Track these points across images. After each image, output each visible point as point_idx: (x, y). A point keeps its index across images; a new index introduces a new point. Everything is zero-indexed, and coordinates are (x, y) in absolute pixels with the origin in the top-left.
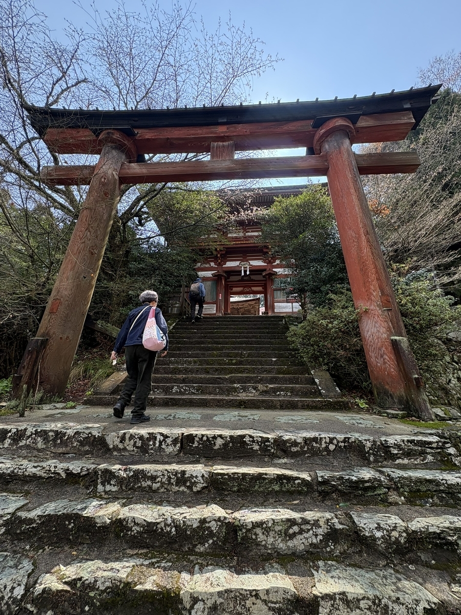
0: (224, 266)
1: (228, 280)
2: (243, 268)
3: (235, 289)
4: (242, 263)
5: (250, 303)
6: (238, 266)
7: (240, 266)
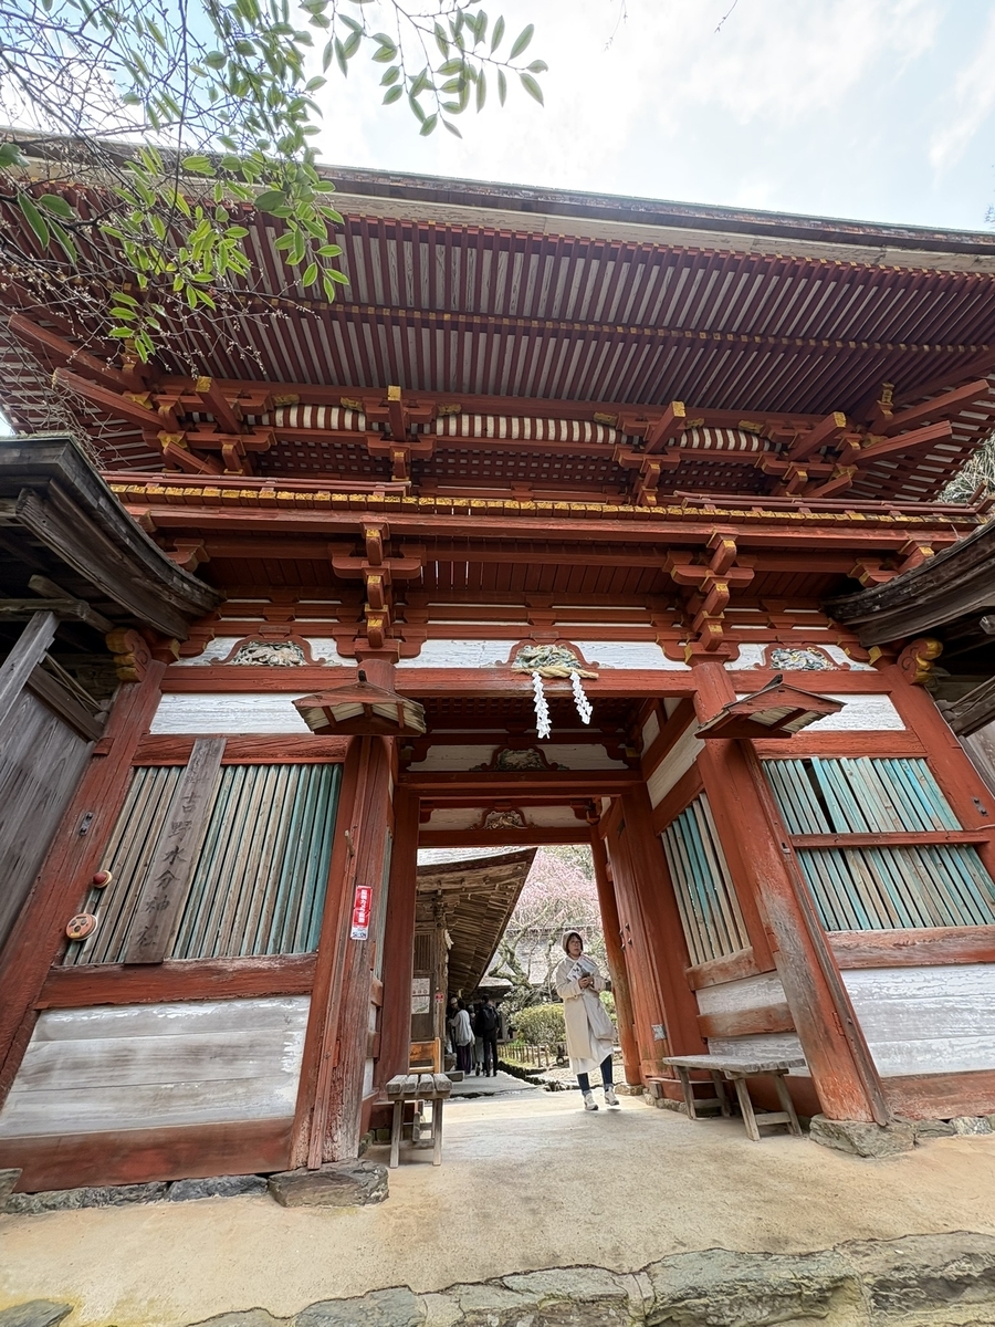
0: (403, 664)
1: (415, 767)
2: (538, 685)
3: (441, 818)
4: (530, 651)
5: (493, 871)
6: (502, 670)
7: (519, 666)
